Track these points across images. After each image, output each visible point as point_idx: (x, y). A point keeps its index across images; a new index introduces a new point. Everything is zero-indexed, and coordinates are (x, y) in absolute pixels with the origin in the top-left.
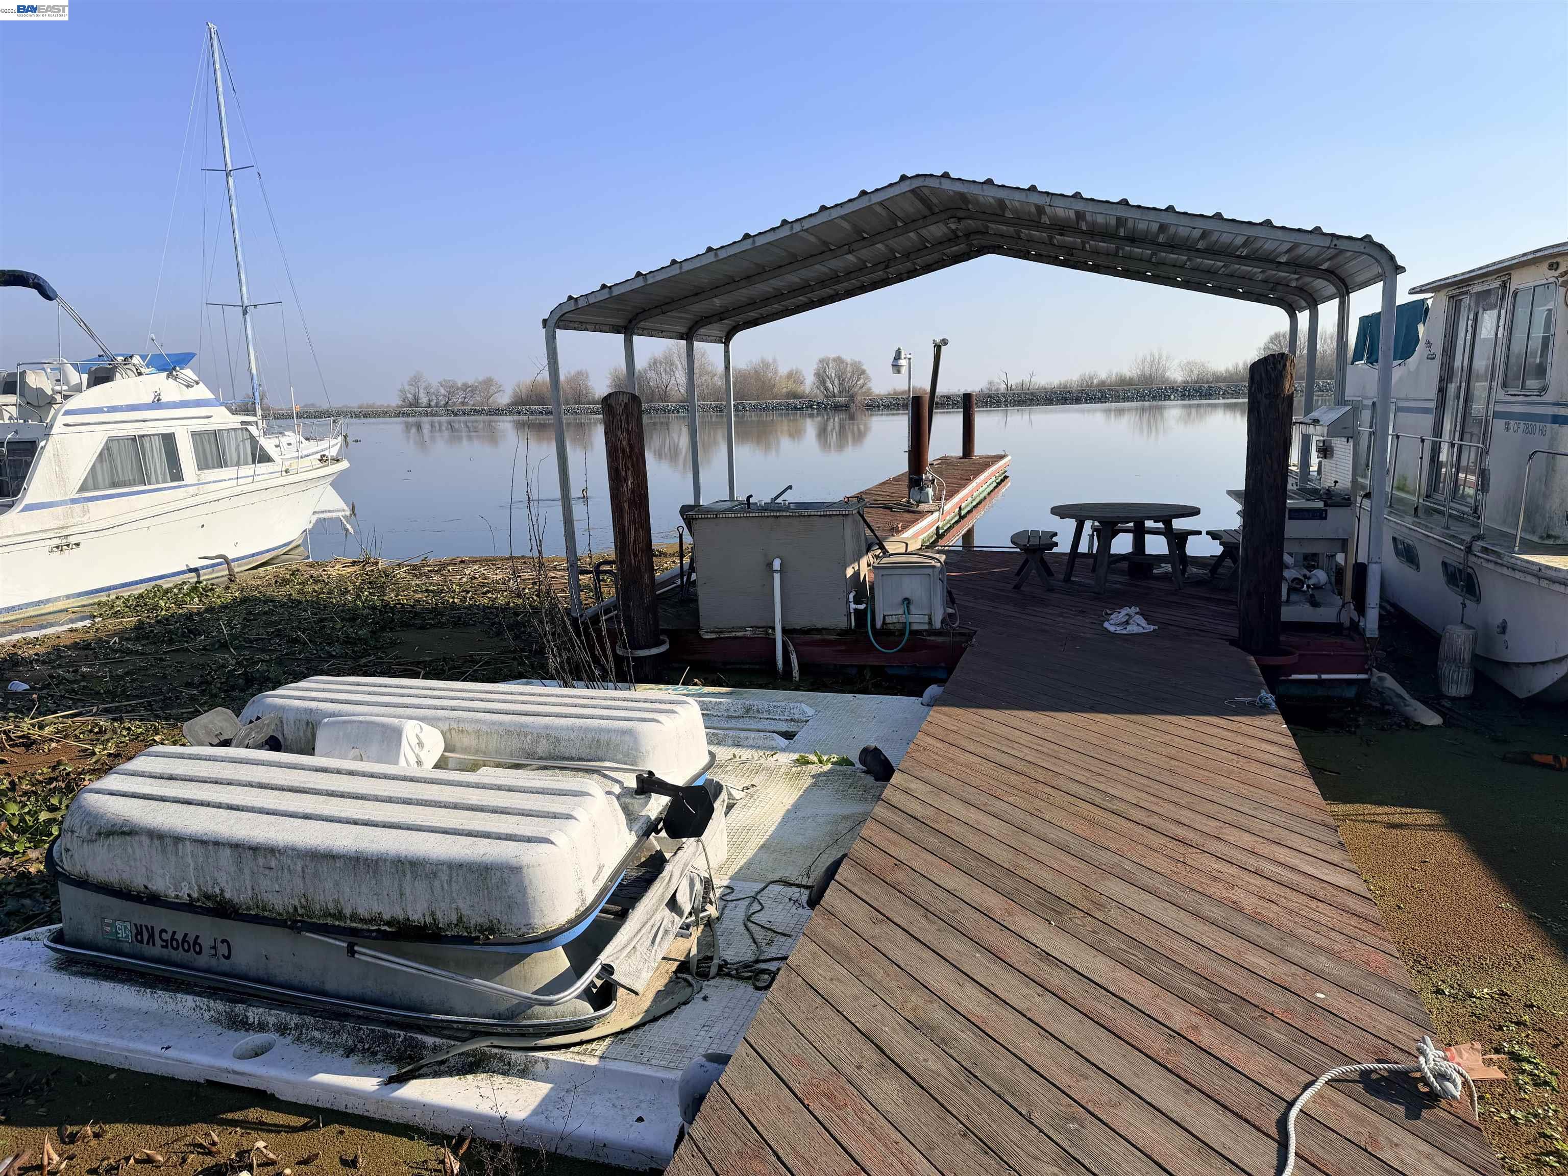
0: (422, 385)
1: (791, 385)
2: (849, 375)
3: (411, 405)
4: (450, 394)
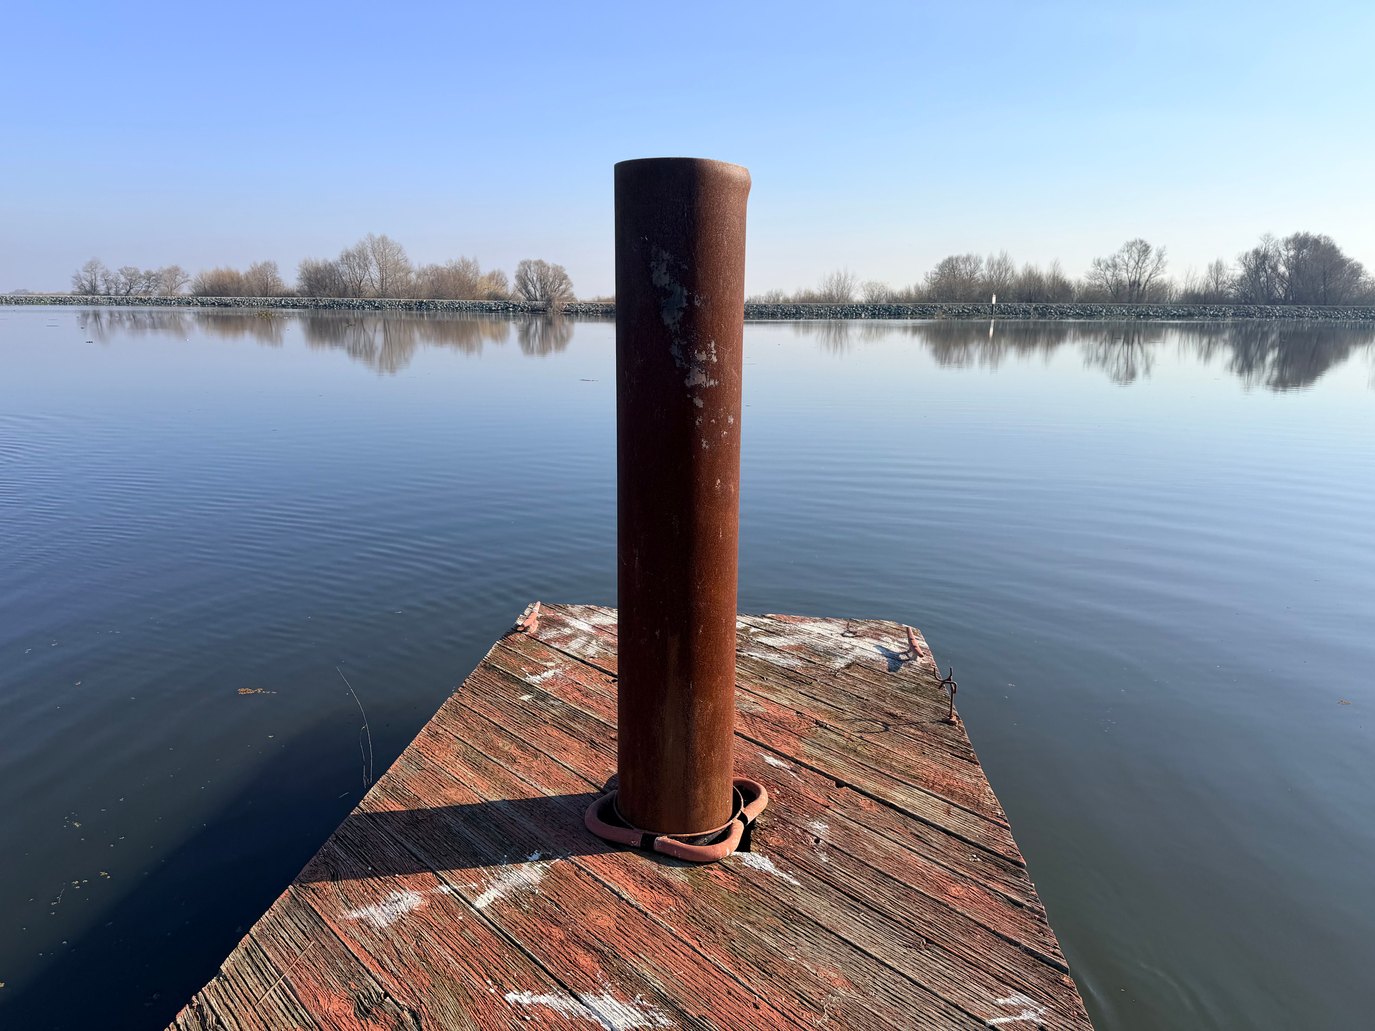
0: (100, 272)
1: (493, 287)
2: (551, 280)
3: (87, 293)
4: (132, 282)
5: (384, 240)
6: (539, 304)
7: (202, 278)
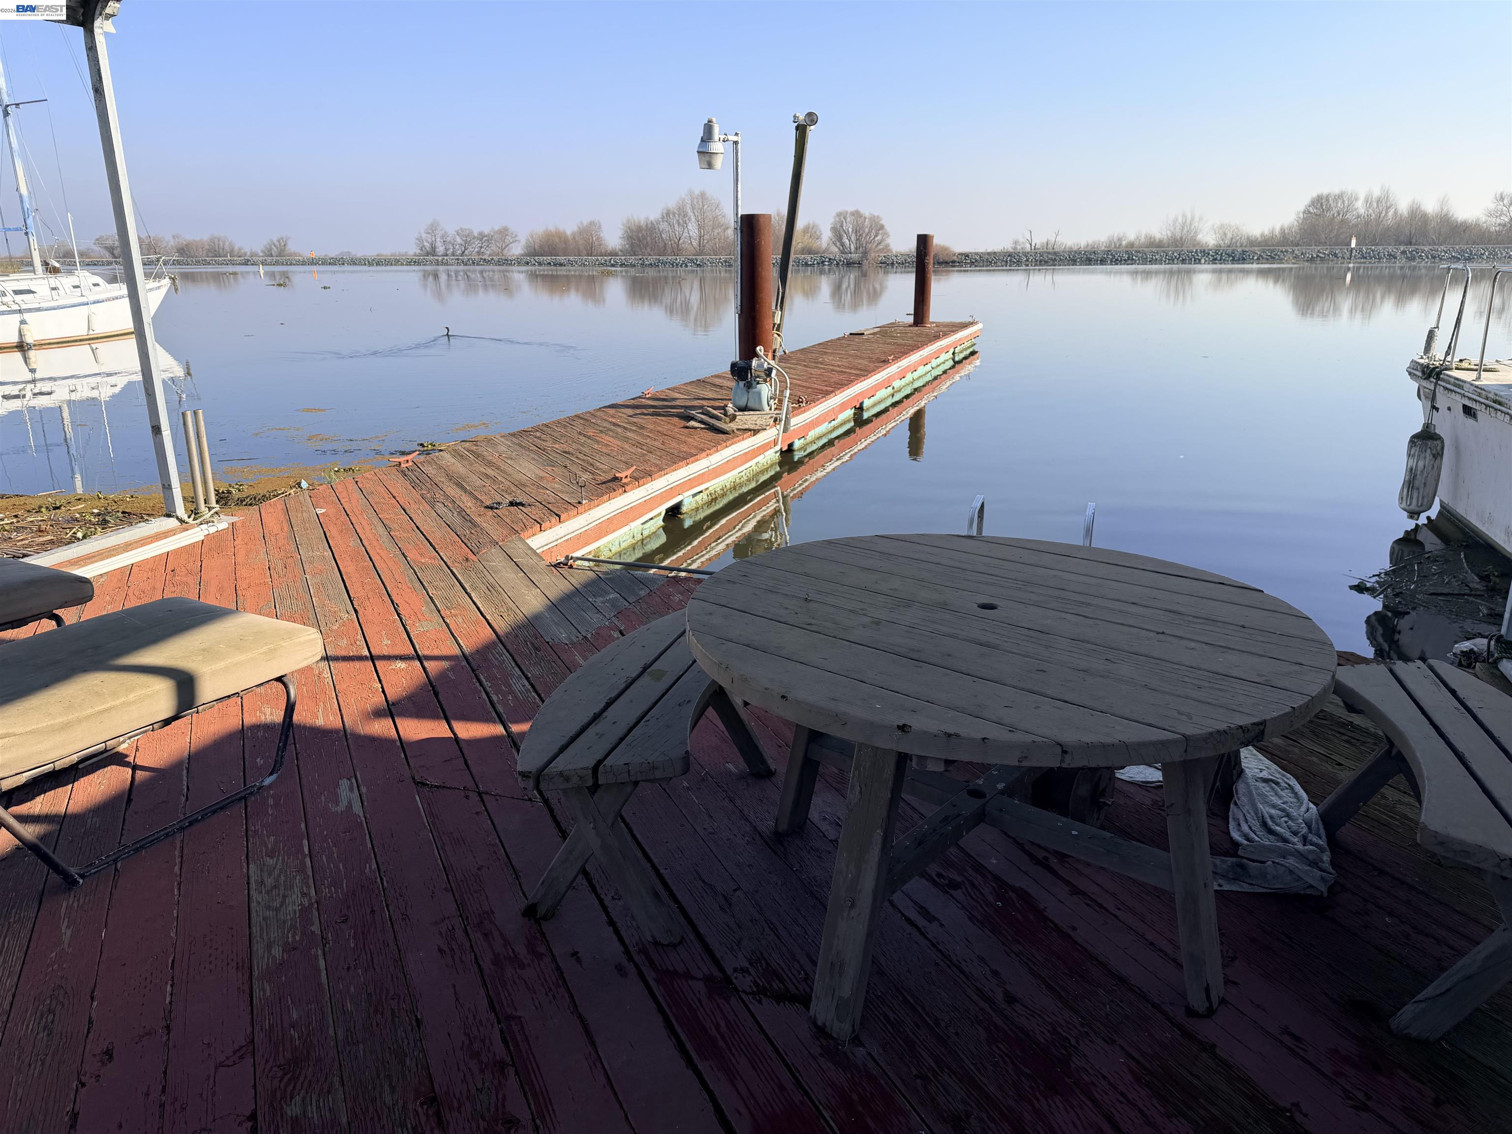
0: (439, 233)
1: (811, 240)
2: (867, 230)
3: (428, 254)
4: (466, 244)
5: (703, 195)
6: (855, 257)
7: (532, 237)
